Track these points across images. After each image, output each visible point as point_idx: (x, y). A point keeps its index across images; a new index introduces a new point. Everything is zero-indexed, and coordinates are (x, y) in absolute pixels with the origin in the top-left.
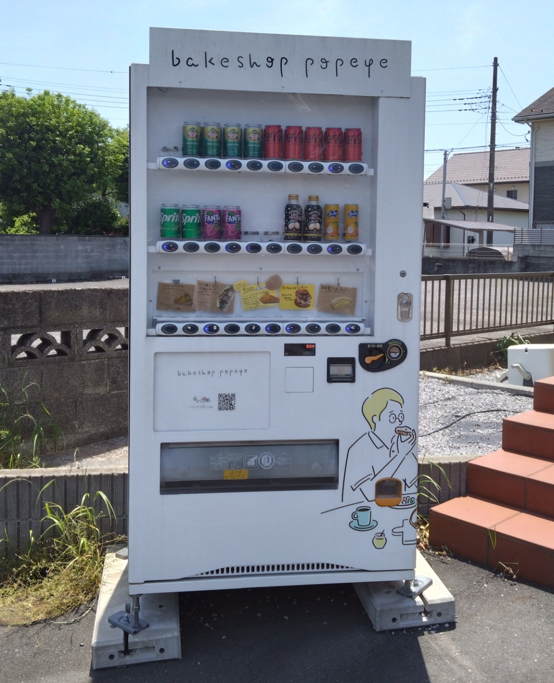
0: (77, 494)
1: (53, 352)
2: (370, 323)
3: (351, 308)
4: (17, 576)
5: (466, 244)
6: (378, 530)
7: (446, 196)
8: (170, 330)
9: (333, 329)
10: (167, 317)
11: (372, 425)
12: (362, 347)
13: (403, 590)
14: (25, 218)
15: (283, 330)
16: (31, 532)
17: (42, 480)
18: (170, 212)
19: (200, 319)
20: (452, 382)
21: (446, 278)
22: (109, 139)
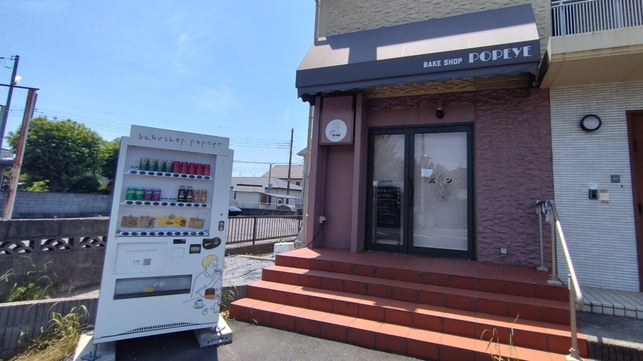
0: (70, 307)
1: (63, 248)
2: (208, 231)
3: (202, 226)
4: (30, 350)
5: (278, 204)
6: (205, 308)
7: (270, 183)
8: (126, 234)
9: (194, 234)
10: (125, 229)
11: (206, 269)
12: (204, 240)
13: (212, 331)
14: (42, 183)
15: (174, 234)
16: (42, 328)
17: (51, 304)
18: (132, 190)
19: (139, 230)
20: (252, 258)
21: (254, 217)
22: (102, 146)
